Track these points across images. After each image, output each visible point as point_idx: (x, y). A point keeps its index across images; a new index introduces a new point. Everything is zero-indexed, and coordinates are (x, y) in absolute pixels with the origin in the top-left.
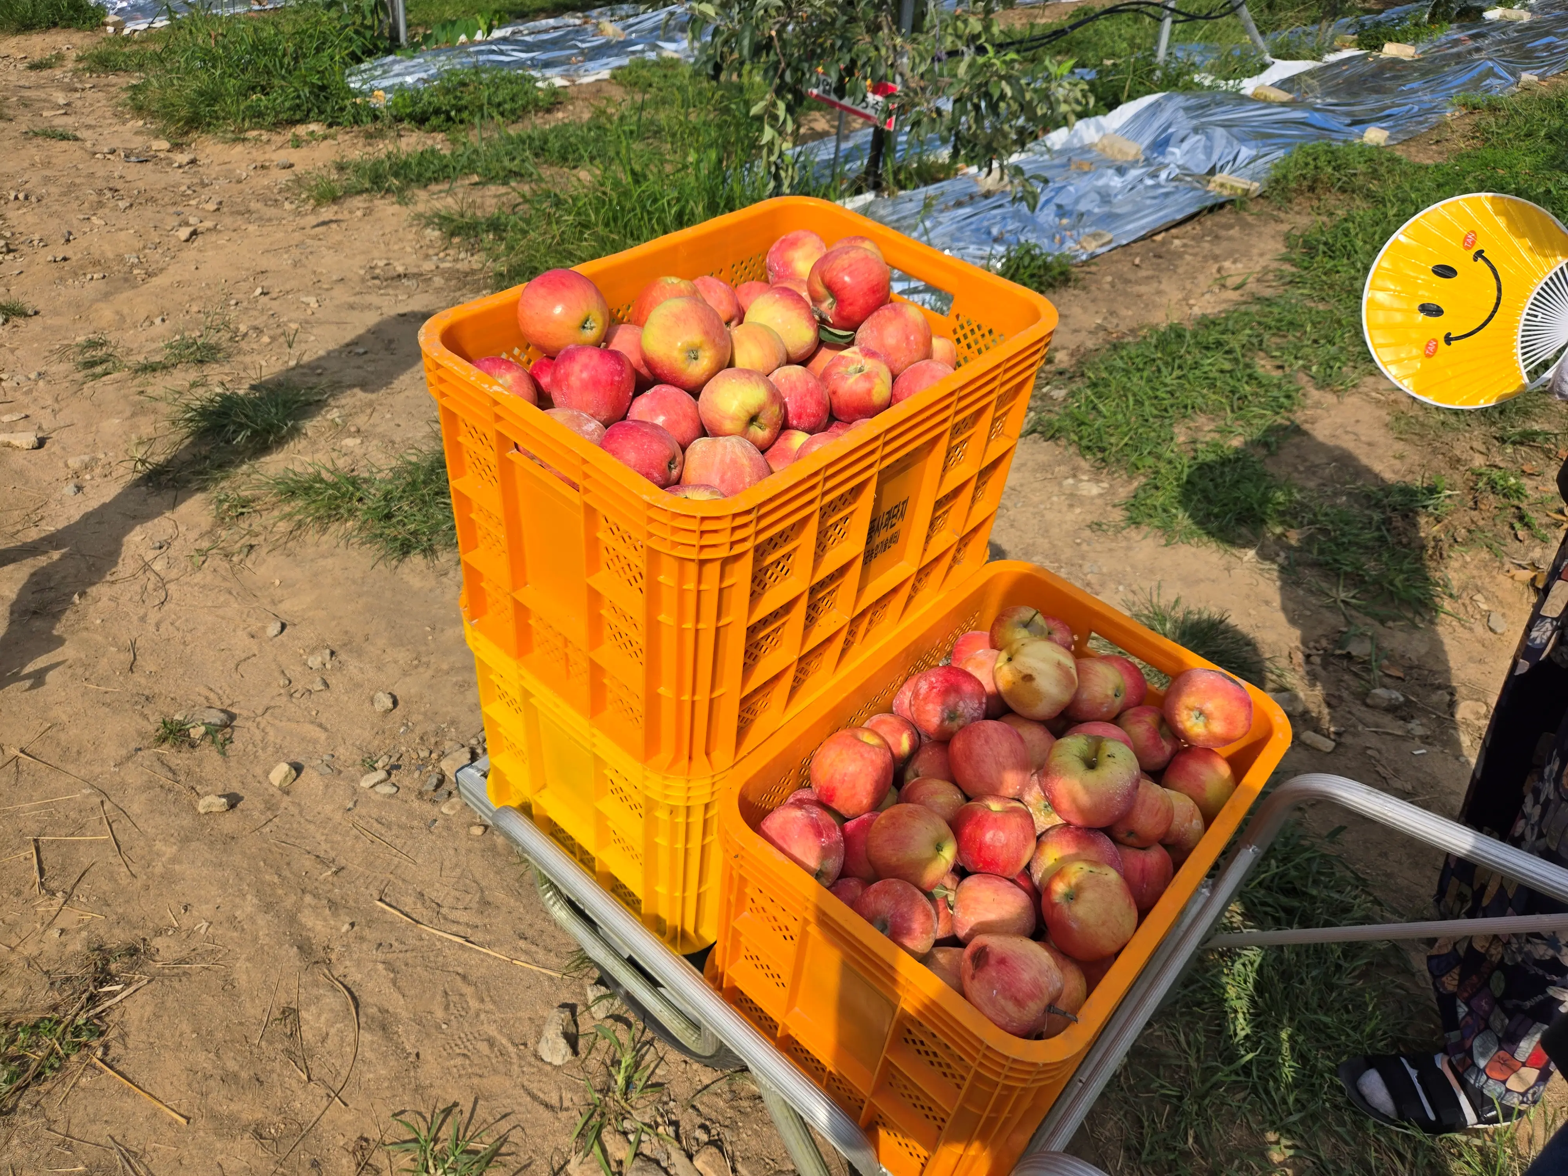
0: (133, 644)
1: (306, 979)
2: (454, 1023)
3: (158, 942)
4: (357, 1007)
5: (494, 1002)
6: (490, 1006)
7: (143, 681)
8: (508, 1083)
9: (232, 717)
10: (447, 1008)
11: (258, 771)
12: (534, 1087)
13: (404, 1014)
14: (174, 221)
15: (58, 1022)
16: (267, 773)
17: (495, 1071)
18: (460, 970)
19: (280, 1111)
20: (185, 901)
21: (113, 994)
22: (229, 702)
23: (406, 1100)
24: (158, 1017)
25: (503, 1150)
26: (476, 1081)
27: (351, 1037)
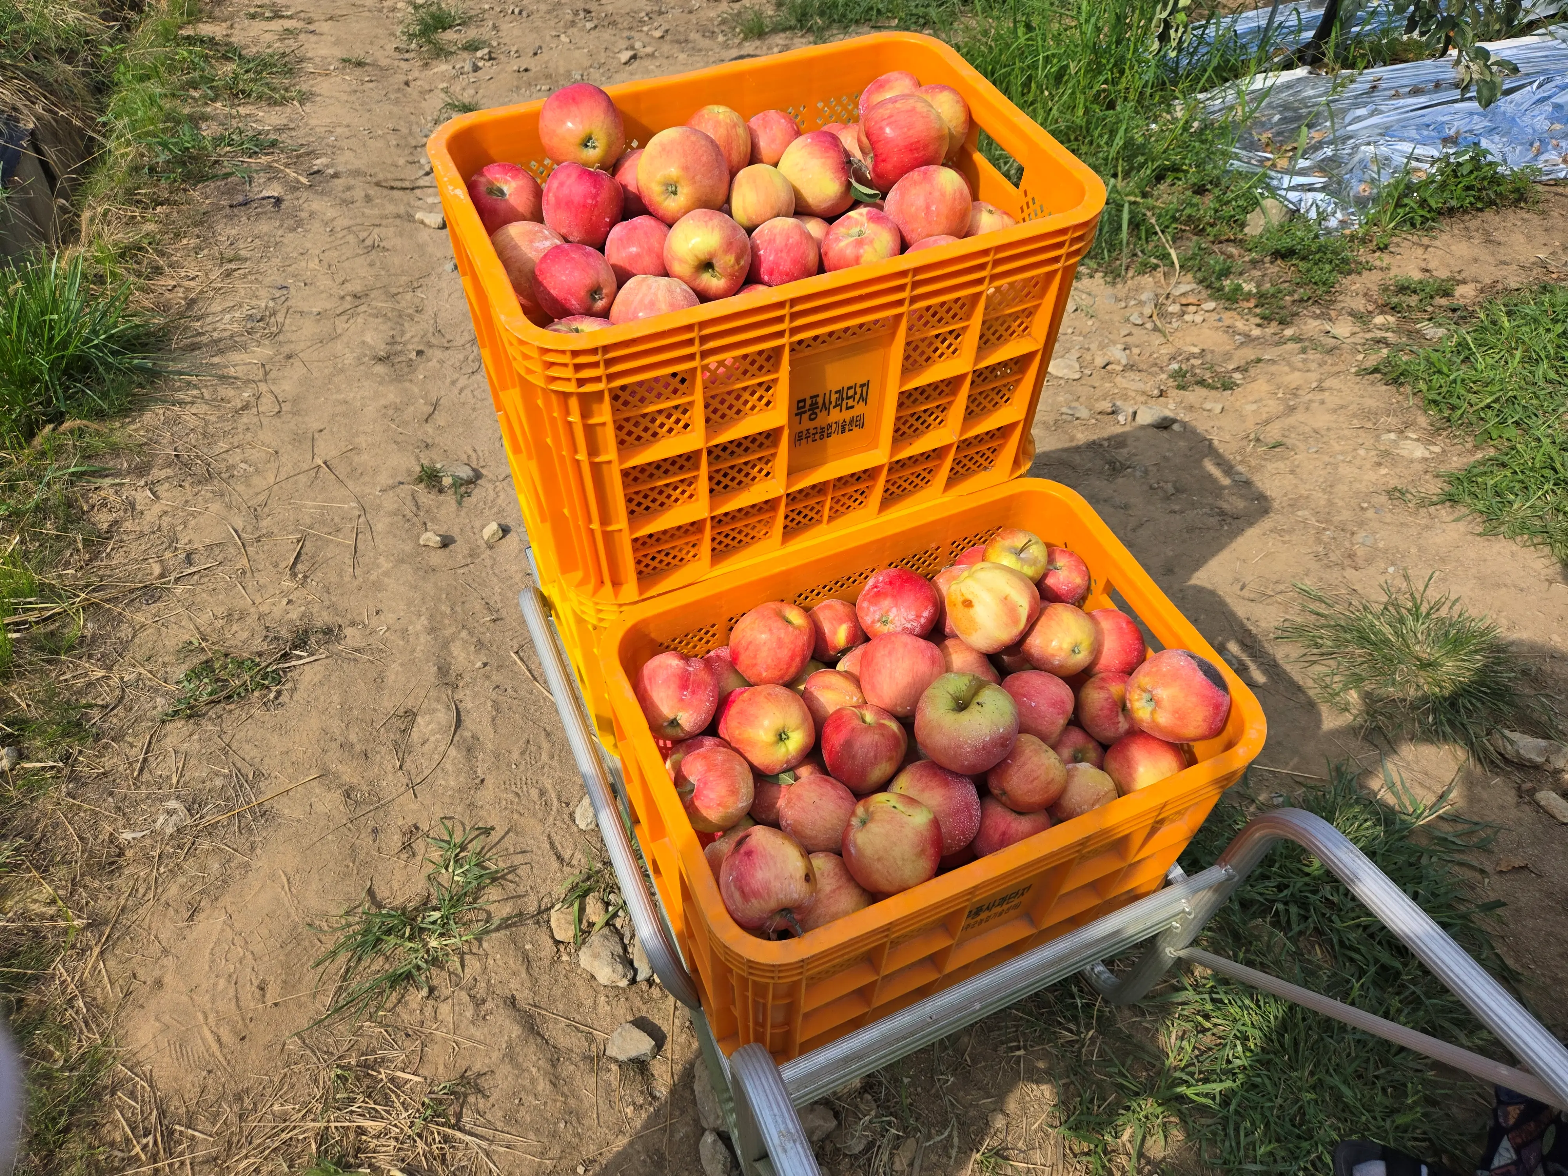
0: (438, 400)
1: (433, 693)
2: (522, 768)
3: (348, 631)
4: (457, 728)
5: (560, 762)
6: (555, 763)
7: (430, 431)
8: (539, 828)
9: (478, 475)
10: (523, 753)
11: (477, 524)
12: (557, 839)
13: (489, 746)
14: (623, 44)
15: (258, 665)
16: (483, 527)
17: (534, 815)
18: (548, 728)
19: (371, 783)
20: (380, 606)
21: (300, 657)
22: (482, 463)
23: (458, 811)
24: (321, 684)
25: (509, 877)
26: (516, 816)
27: (442, 748)
